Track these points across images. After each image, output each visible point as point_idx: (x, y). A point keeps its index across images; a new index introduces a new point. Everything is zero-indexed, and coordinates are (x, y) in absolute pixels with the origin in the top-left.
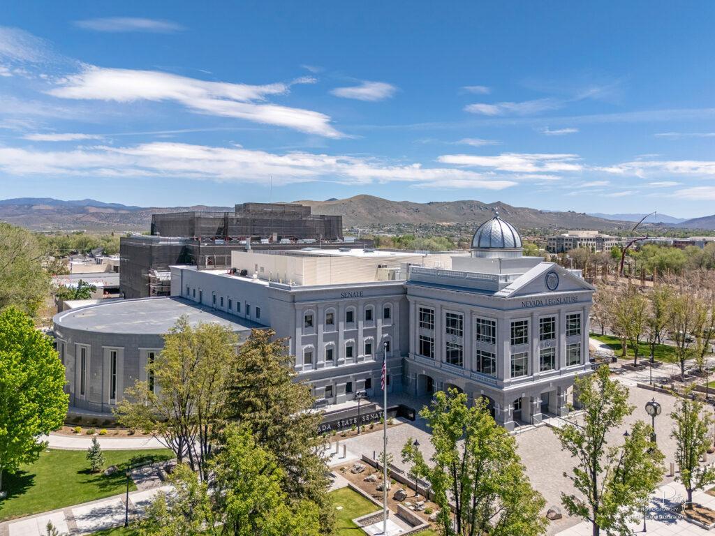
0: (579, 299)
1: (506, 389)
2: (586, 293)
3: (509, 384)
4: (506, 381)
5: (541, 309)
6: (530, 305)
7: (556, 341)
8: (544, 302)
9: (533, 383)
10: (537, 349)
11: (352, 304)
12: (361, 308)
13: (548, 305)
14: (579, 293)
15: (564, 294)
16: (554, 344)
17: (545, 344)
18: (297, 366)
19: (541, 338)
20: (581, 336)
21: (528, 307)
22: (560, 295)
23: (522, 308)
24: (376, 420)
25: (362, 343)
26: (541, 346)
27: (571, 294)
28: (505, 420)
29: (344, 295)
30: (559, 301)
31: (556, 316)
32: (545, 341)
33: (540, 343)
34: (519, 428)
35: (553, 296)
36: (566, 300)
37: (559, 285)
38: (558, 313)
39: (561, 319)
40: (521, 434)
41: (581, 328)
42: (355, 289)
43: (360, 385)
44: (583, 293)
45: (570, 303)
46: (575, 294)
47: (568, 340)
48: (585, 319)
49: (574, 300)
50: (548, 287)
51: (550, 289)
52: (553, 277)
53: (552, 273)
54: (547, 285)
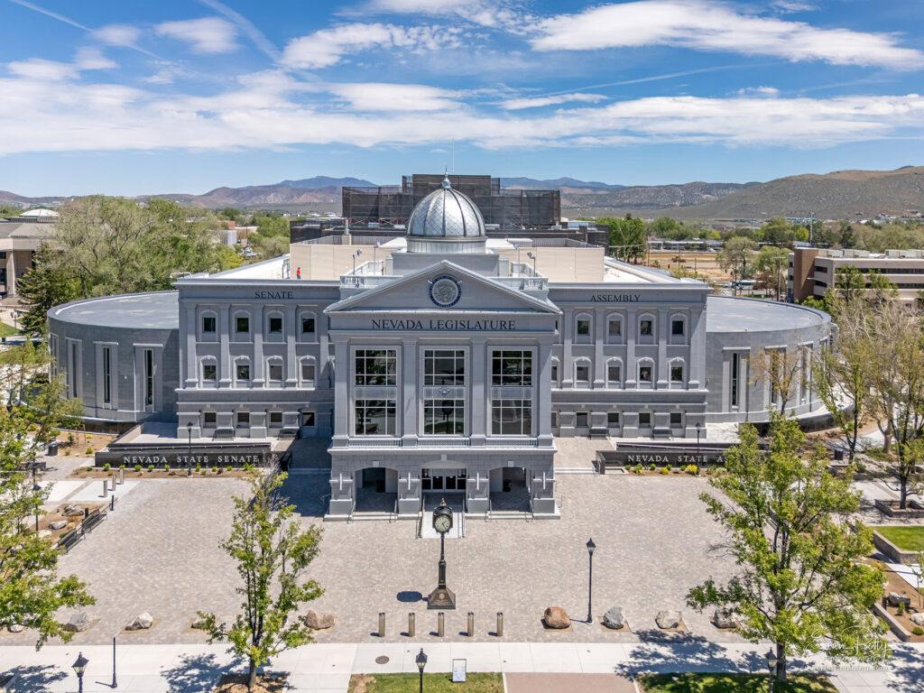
0: (517, 326)
1: (334, 449)
2: (535, 316)
4: (335, 437)
5: (421, 335)
6: (390, 325)
7: (465, 389)
8: (425, 324)
9: (400, 449)
10: (412, 398)
11: (276, 308)
12: (292, 314)
13: (435, 329)
14: (515, 316)
15: (473, 315)
16: (460, 393)
17: (437, 393)
18: (189, 380)
19: (428, 381)
20: (533, 390)
21: (388, 329)
22: (463, 315)
23: (373, 329)
24: (241, 464)
25: (295, 363)
26: (429, 393)
27: (494, 316)
28: (333, 496)
29: (260, 294)
30: (463, 325)
31: (466, 350)
32: (438, 387)
33: (424, 389)
34: (357, 514)
35: (447, 316)
36: (482, 325)
37: (462, 298)
38: (470, 345)
39: (475, 354)
40: (355, 524)
41: (534, 375)
42: (277, 287)
43: (291, 419)
44: (525, 316)
45: (495, 330)
46: (504, 316)
47: (496, 392)
48: (541, 361)
49: (505, 326)
50: (433, 300)
51: (438, 304)
52: (446, 285)
53: (444, 277)
54: (432, 297)
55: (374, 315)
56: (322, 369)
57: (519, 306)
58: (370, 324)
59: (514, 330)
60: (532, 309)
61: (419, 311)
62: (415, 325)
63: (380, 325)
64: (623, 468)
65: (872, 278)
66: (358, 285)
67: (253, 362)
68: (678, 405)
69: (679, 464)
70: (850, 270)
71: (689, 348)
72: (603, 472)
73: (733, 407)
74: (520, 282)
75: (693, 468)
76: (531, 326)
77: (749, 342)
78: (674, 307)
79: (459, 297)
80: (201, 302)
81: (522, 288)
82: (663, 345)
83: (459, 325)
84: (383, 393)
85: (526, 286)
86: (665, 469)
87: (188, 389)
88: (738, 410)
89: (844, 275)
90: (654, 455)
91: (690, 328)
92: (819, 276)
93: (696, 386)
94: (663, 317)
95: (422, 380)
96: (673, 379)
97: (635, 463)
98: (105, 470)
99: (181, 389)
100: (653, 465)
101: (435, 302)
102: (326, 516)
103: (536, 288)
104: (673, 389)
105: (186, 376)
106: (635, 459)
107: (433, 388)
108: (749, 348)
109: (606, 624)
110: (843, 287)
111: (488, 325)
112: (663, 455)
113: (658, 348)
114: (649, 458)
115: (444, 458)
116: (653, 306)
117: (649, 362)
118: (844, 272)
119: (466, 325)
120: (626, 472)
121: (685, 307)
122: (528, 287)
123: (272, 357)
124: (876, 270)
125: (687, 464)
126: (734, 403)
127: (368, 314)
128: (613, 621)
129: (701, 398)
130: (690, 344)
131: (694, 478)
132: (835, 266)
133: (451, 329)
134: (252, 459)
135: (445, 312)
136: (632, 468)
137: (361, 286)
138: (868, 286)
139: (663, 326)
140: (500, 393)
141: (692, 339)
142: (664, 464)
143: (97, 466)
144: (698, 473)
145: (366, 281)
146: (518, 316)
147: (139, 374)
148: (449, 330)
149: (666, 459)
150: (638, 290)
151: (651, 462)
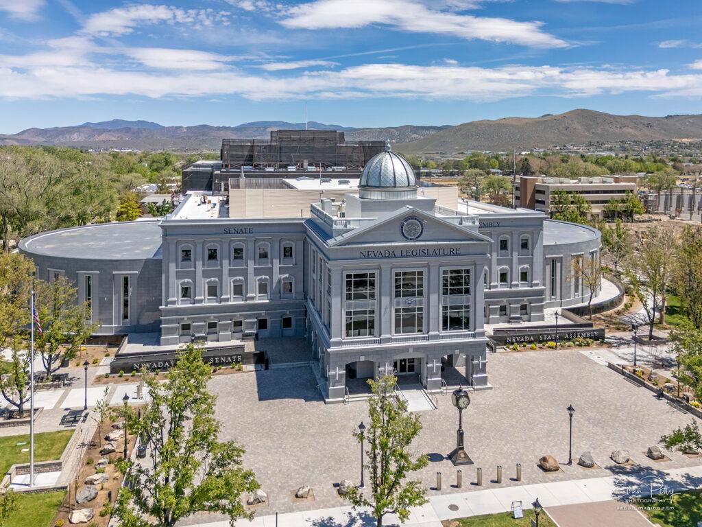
0: (462, 251)
1: (332, 349)
2: (474, 244)
3: (339, 344)
4: (332, 340)
5: (394, 261)
6: (373, 255)
7: (424, 299)
8: (398, 253)
9: (379, 346)
10: (387, 307)
11: (239, 241)
12: (251, 245)
13: (404, 257)
14: (461, 245)
15: (432, 245)
16: (421, 302)
17: (403, 302)
18: (170, 299)
19: (398, 295)
20: (471, 296)
21: (371, 258)
22: (425, 246)
23: (361, 258)
24: (228, 364)
25: (254, 281)
26: (398, 303)
27: (446, 245)
28: (331, 384)
29: (228, 231)
30: (423, 252)
31: (425, 270)
32: (405, 299)
33: (395, 300)
34: (351, 396)
35: (413, 246)
36: (438, 252)
37: (424, 233)
38: (428, 266)
39: (431, 274)
40: (350, 403)
41: (471, 287)
42: (241, 225)
43: (251, 325)
44: (468, 244)
45: (447, 255)
46: (453, 245)
47: (445, 300)
48: (477, 276)
49: (453, 252)
50: (404, 235)
51: (407, 238)
52: (412, 224)
53: (412, 219)
54: (403, 233)
55: (360, 248)
56: (274, 285)
57: (464, 238)
58: (358, 255)
59: (460, 255)
60: (472, 239)
61: (394, 244)
62: (390, 254)
63: (366, 255)
64: (505, 347)
65: (574, 197)
66: (346, 226)
67: (221, 284)
68: (525, 299)
69: (540, 342)
70: (561, 192)
71: (533, 258)
72: (495, 352)
73: (553, 297)
74: (459, 220)
75: (552, 344)
76: (471, 251)
77: (562, 251)
78: (522, 229)
79: (421, 233)
80: (180, 238)
81: (461, 223)
82: (515, 256)
83: (421, 253)
84: (366, 305)
85: (464, 222)
86: (532, 345)
87: (170, 306)
88: (555, 299)
89: (556, 196)
90: (524, 336)
91: (533, 243)
92: (539, 197)
93: (537, 285)
94: (515, 237)
95: (394, 294)
96: (522, 280)
97: (512, 343)
98: (120, 376)
99: (164, 307)
100: (525, 343)
101: (405, 237)
102: (327, 400)
103: (470, 224)
104: (523, 288)
105: (167, 297)
106: (512, 340)
107: (401, 299)
108: (562, 255)
109: (581, 464)
110: (556, 204)
111: (442, 251)
112: (530, 336)
113: (512, 259)
114: (520, 339)
115: (411, 350)
116: (508, 230)
117: (506, 269)
118: (557, 193)
119: (426, 252)
120: (508, 350)
121: (530, 229)
122: (465, 223)
123: (235, 278)
124: (577, 192)
125: (547, 341)
126: (553, 295)
127: (355, 248)
128: (588, 462)
129: (541, 293)
130: (532, 255)
131: (554, 351)
132: (550, 190)
133: (416, 256)
134: (237, 359)
135: (412, 243)
136: (511, 347)
137: (349, 227)
138: (572, 203)
139: (514, 243)
140: (448, 300)
141: (534, 251)
142: (530, 342)
143: (112, 373)
144: (556, 347)
145: (351, 222)
146: (464, 244)
147: (117, 295)
148: (414, 256)
149: (532, 339)
150: (499, 219)
151: (522, 342)
